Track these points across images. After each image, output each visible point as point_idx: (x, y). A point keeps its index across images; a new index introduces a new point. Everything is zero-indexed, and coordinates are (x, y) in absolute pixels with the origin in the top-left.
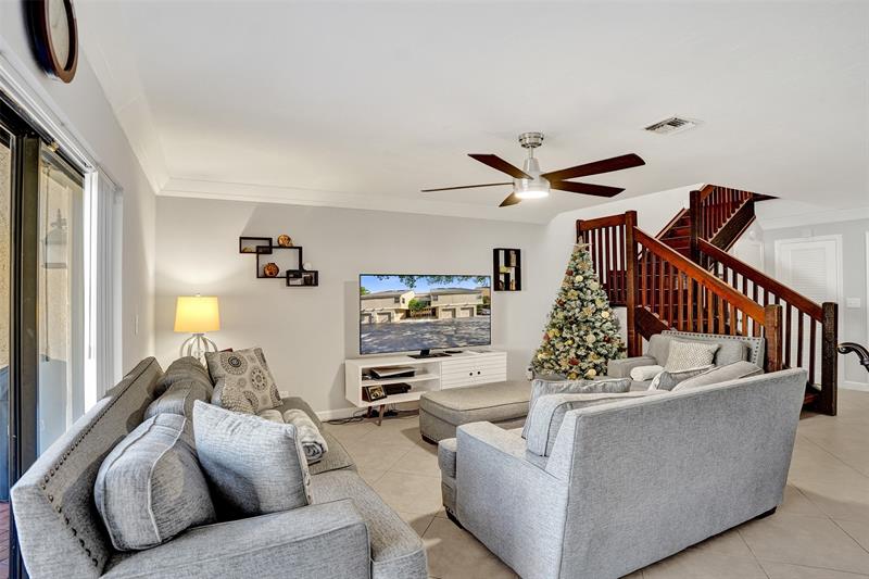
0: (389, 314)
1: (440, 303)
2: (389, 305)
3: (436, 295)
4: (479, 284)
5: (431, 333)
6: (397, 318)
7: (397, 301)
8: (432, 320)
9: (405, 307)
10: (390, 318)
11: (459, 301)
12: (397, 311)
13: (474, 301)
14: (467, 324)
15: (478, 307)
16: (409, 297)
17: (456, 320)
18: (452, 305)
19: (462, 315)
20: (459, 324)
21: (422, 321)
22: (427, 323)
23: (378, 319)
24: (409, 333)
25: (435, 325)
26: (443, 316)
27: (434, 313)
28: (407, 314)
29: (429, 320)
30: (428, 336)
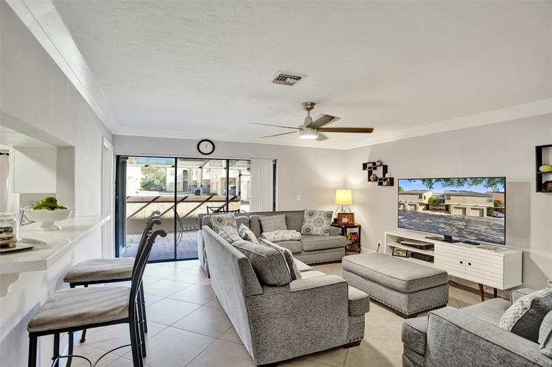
0: (415, 205)
1: (452, 202)
2: (415, 200)
3: (449, 196)
4: (490, 189)
5: (445, 224)
6: (420, 209)
7: (420, 197)
8: (446, 214)
9: (426, 202)
10: (416, 208)
11: (469, 202)
12: (421, 204)
13: (485, 204)
14: (477, 222)
15: (489, 209)
16: (429, 195)
17: (466, 218)
18: (463, 205)
19: (471, 214)
20: (469, 221)
21: (438, 213)
22: (442, 216)
23: (408, 208)
24: (428, 221)
25: (449, 218)
26: (455, 213)
27: (447, 209)
28: (427, 207)
29: (443, 214)
30: (442, 225)
